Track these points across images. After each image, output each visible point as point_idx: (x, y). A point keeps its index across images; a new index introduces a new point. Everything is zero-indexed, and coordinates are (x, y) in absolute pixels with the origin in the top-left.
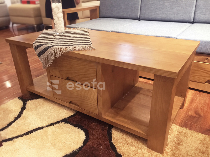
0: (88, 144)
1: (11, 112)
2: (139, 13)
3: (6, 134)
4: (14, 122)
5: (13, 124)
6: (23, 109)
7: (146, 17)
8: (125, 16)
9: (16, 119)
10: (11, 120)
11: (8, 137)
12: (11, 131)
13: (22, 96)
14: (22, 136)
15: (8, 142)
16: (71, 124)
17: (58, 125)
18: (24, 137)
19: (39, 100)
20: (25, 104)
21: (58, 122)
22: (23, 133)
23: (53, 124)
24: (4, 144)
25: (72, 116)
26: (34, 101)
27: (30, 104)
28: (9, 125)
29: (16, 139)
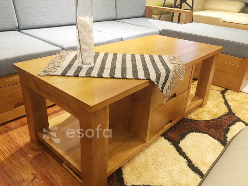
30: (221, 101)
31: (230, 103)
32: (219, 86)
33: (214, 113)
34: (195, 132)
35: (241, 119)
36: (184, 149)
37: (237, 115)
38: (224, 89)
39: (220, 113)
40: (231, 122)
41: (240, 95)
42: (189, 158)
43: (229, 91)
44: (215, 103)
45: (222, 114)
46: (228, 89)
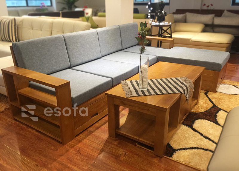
30: (207, 100)
31: (212, 100)
32: (203, 90)
33: (205, 107)
34: (199, 119)
35: (222, 108)
36: (196, 129)
37: (219, 107)
38: (206, 92)
39: (209, 107)
40: (217, 111)
41: (217, 94)
42: (201, 133)
43: (209, 92)
44: (204, 101)
45: (210, 107)
46: (209, 91)
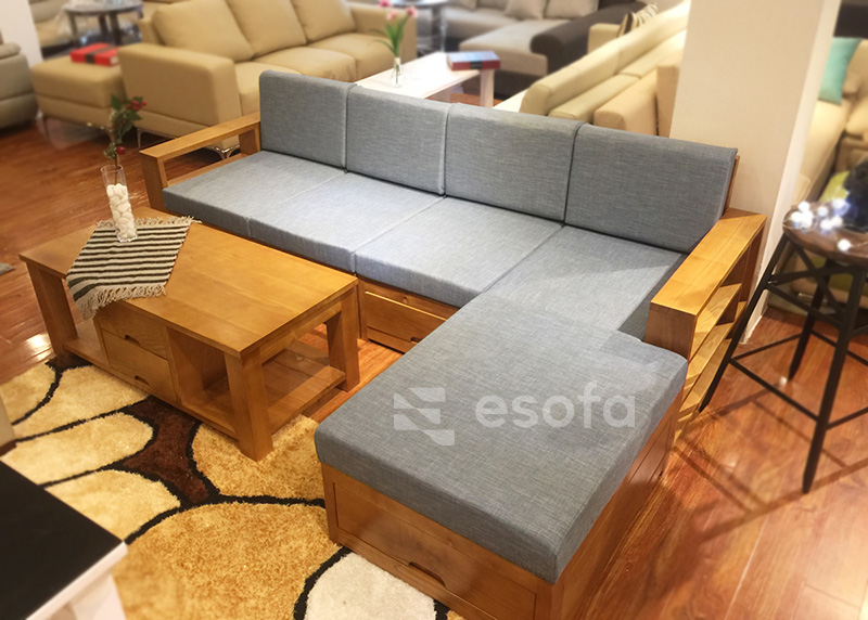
0: (150, 447)
1: (33, 391)
2: (344, 156)
3: (22, 430)
4: (36, 410)
5: (34, 415)
6: (54, 386)
7: (358, 168)
8: (315, 156)
9: (40, 405)
10: (32, 405)
11: (25, 435)
12: (31, 425)
13: (55, 359)
14: (48, 433)
15: (25, 443)
16: (135, 417)
17: (111, 417)
18: (52, 435)
19: (86, 369)
20: (58, 377)
21: (112, 413)
22: (51, 428)
23: (103, 416)
24: (19, 444)
25: (142, 402)
26: (78, 371)
27: (69, 376)
28: (28, 415)
29: (38, 439)
